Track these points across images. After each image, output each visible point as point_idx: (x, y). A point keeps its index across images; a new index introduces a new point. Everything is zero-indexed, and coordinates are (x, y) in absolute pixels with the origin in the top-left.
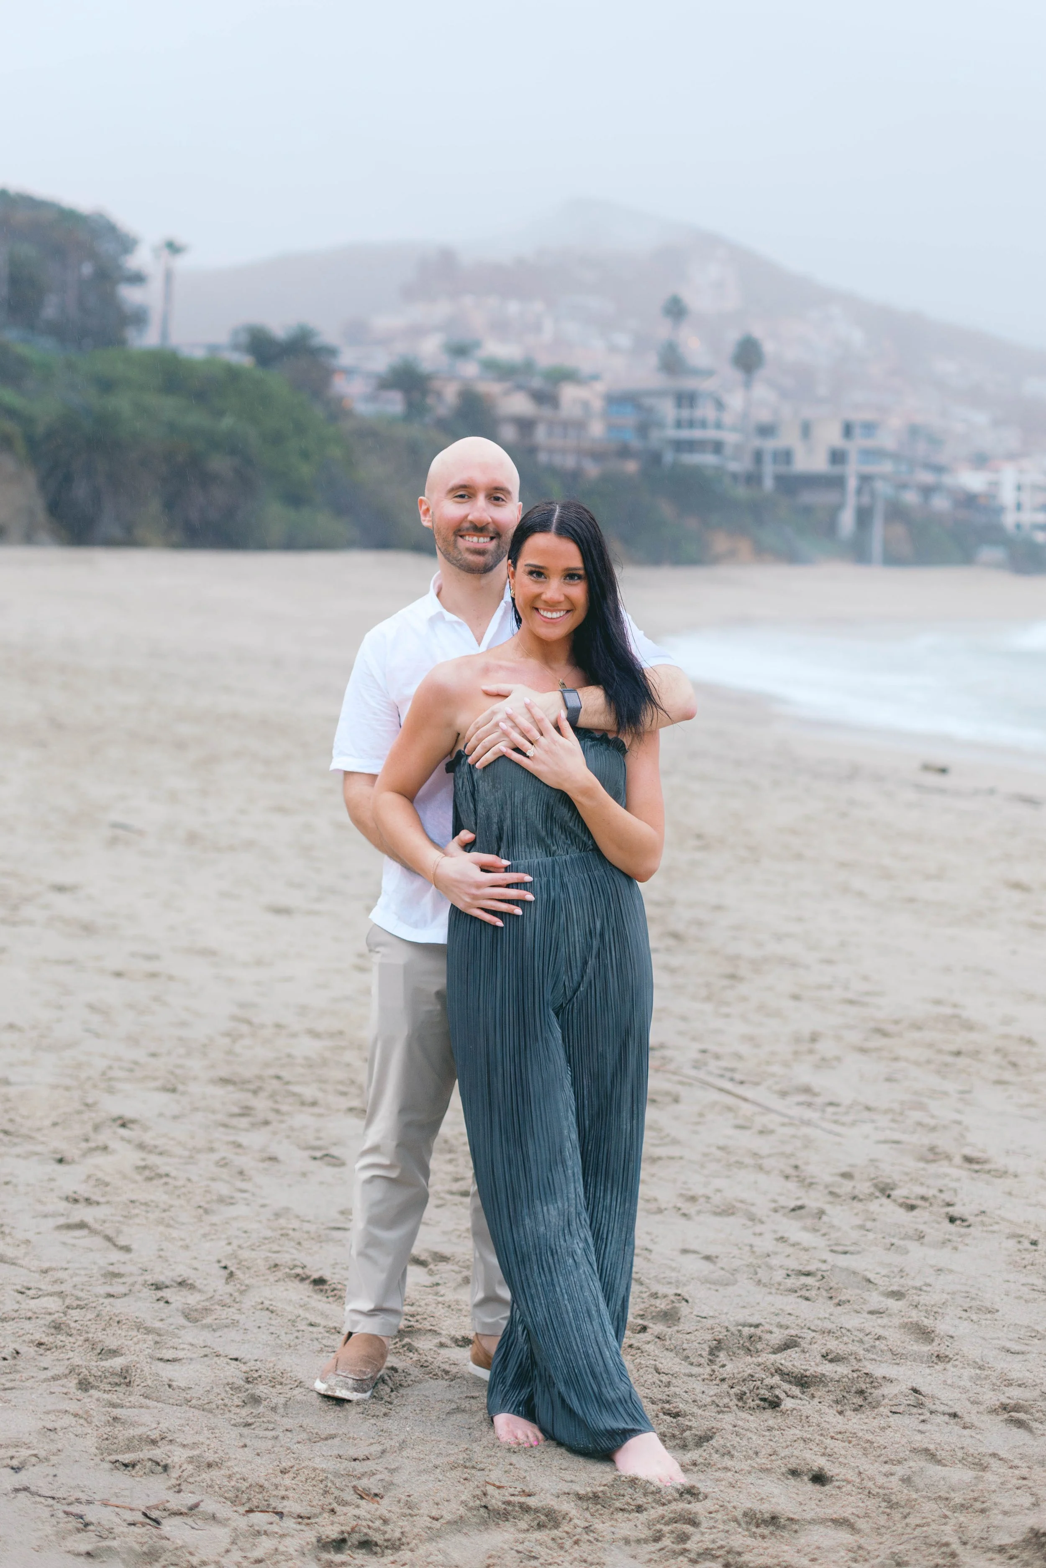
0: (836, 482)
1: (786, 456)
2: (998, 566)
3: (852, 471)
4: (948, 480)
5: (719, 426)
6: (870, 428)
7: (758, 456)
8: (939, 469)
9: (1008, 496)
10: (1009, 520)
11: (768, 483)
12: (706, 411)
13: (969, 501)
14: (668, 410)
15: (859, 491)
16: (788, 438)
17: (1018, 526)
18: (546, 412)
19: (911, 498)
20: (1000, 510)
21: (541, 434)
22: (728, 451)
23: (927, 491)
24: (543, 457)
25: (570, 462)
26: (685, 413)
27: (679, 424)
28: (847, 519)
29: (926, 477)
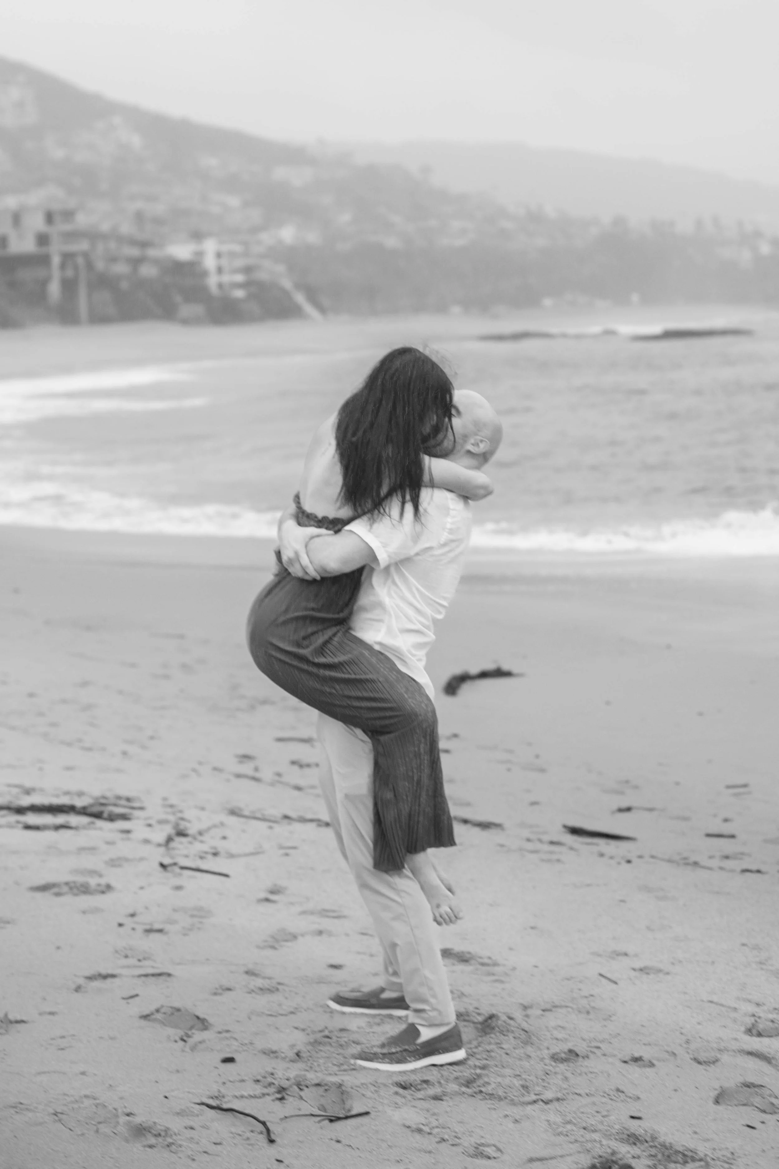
0: (43, 260)
1: (3, 242)
3: (55, 250)
4: (152, 253)
6: (68, 215)
8: (144, 245)
9: (210, 263)
10: (212, 281)
13: (176, 268)
15: (63, 266)
16: (3, 227)
17: (220, 286)
19: (121, 268)
20: (205, 274)
23: (136, 262)
28: (54, 289)
29: (134, 252)
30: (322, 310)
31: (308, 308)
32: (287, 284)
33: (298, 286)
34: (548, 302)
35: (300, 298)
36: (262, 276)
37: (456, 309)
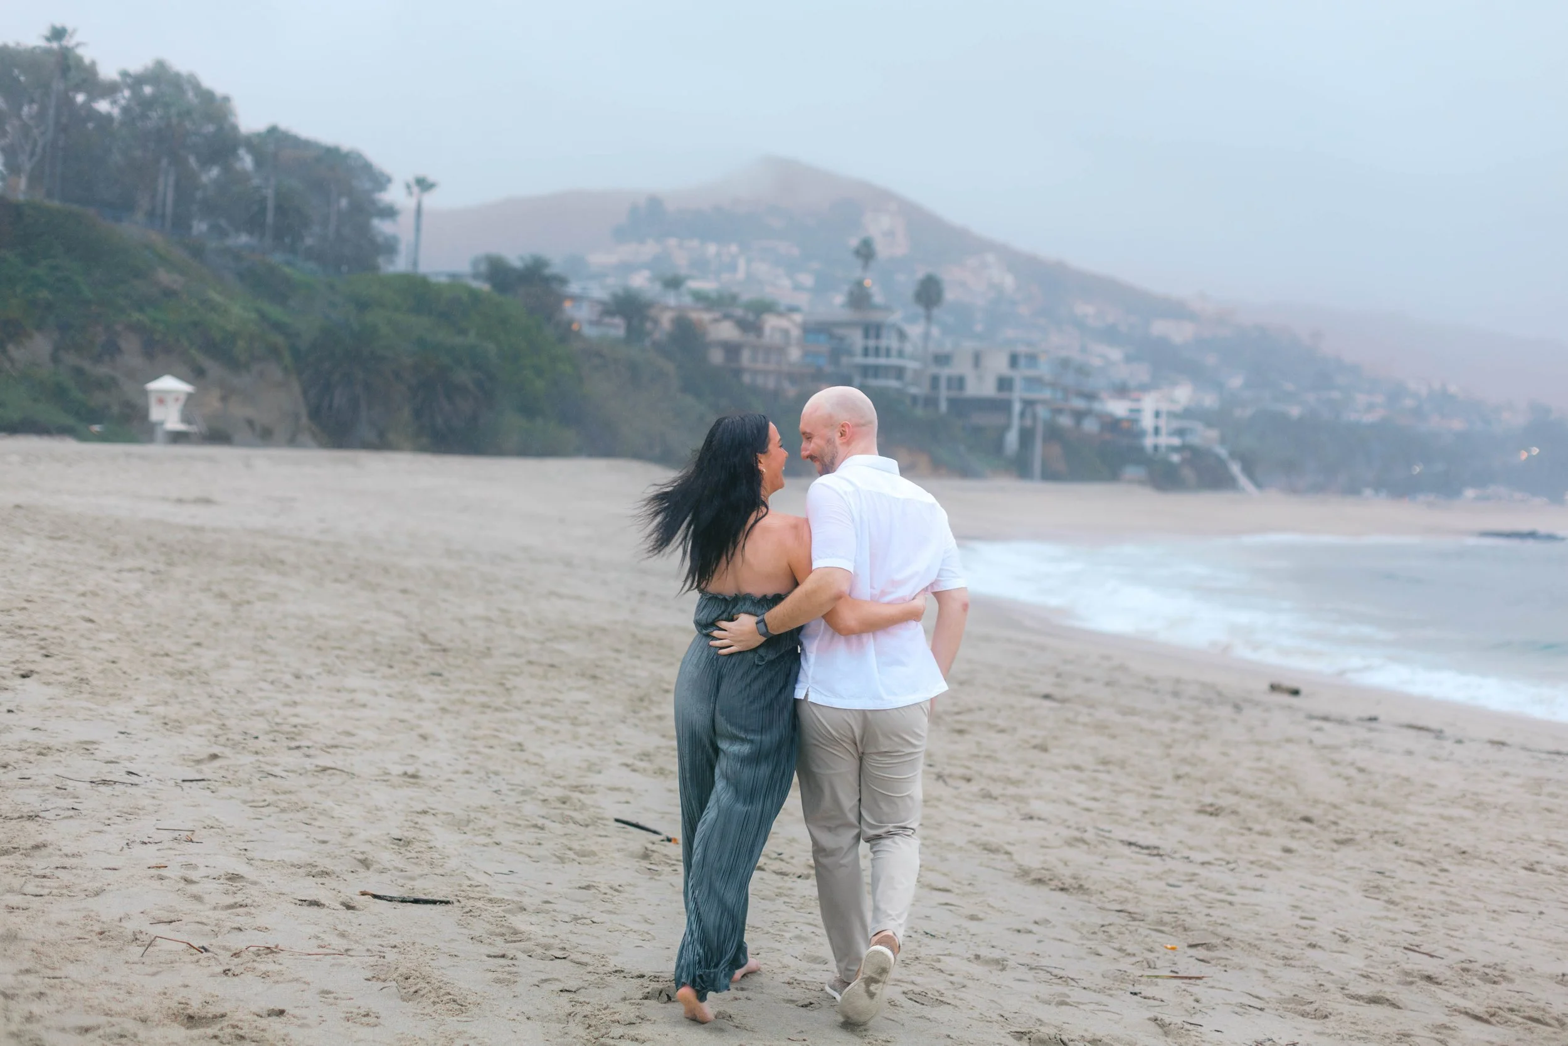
0: (1001, 406)
1: (959, 382)
2: (1141, 482)
3: (1017, 395)
4: (1097, 406)
5: (901, 354)
6: (1032, 359)
7: (935, 380)
8: (1091, 396)
9: (1147, 422)
10: (1149, 442)
11: (943, 406)
12: (890, 341)
13: (1113, 424)
14: (857, 339)
15: (1022, 414)
16: (962, 367)
17: (1156, 448)
18: (751, 338)
19: (1065, 421)
20: (1142, 434)
21: (746, 357)
22: (909, 376)
23: (1079, 416)
24: (747, 378)
25: (771, 384)
26: (872, 343)
27: (866, 352)
28: (1012, 438)
29: (1079, 404)
30: (1259, 485)
31: (1243, 480)
32: (1222, 452)
33: (1233, 455)
34: (1470, 493)
35: (1235, 468)
36: (1194, 440)
37: (1368, 492)
